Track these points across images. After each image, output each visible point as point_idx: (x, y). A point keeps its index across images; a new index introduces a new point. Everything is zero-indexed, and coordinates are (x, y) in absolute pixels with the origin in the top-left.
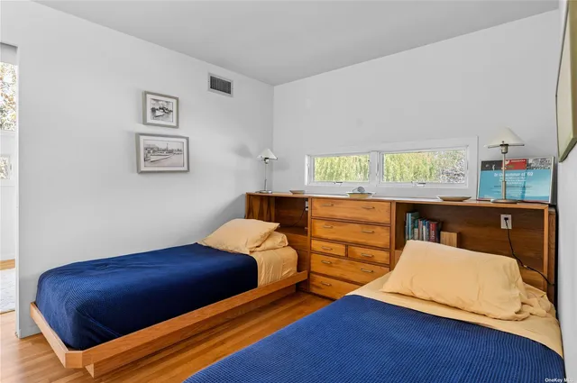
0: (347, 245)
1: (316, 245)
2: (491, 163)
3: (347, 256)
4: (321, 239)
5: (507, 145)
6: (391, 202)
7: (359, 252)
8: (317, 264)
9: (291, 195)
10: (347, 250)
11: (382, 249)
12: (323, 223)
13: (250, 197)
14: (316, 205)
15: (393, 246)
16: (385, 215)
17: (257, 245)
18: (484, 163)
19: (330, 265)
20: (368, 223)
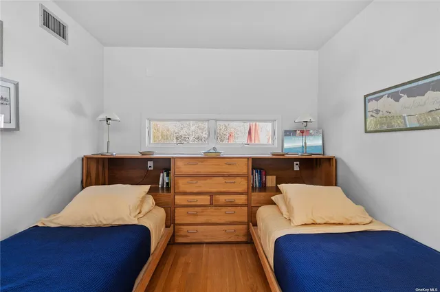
0: (211, 195)
1: (179, 199)
2: (290, 131)
3: (211, 204)
4: (185, 194)
5: (307, 122)
6: (248, 158)
7: (222, 199)
8: (181, 216)
9: (139, 156)
10: (211, 200)
11: (241, 194)
12: (188, 180)
13: (87, 160)
14: (179, 164)
15: (250, 190)
16: (243, 168)
17: (138, 211)
18: (286, 131)
19: (196, 215)
20: (230, 176)
